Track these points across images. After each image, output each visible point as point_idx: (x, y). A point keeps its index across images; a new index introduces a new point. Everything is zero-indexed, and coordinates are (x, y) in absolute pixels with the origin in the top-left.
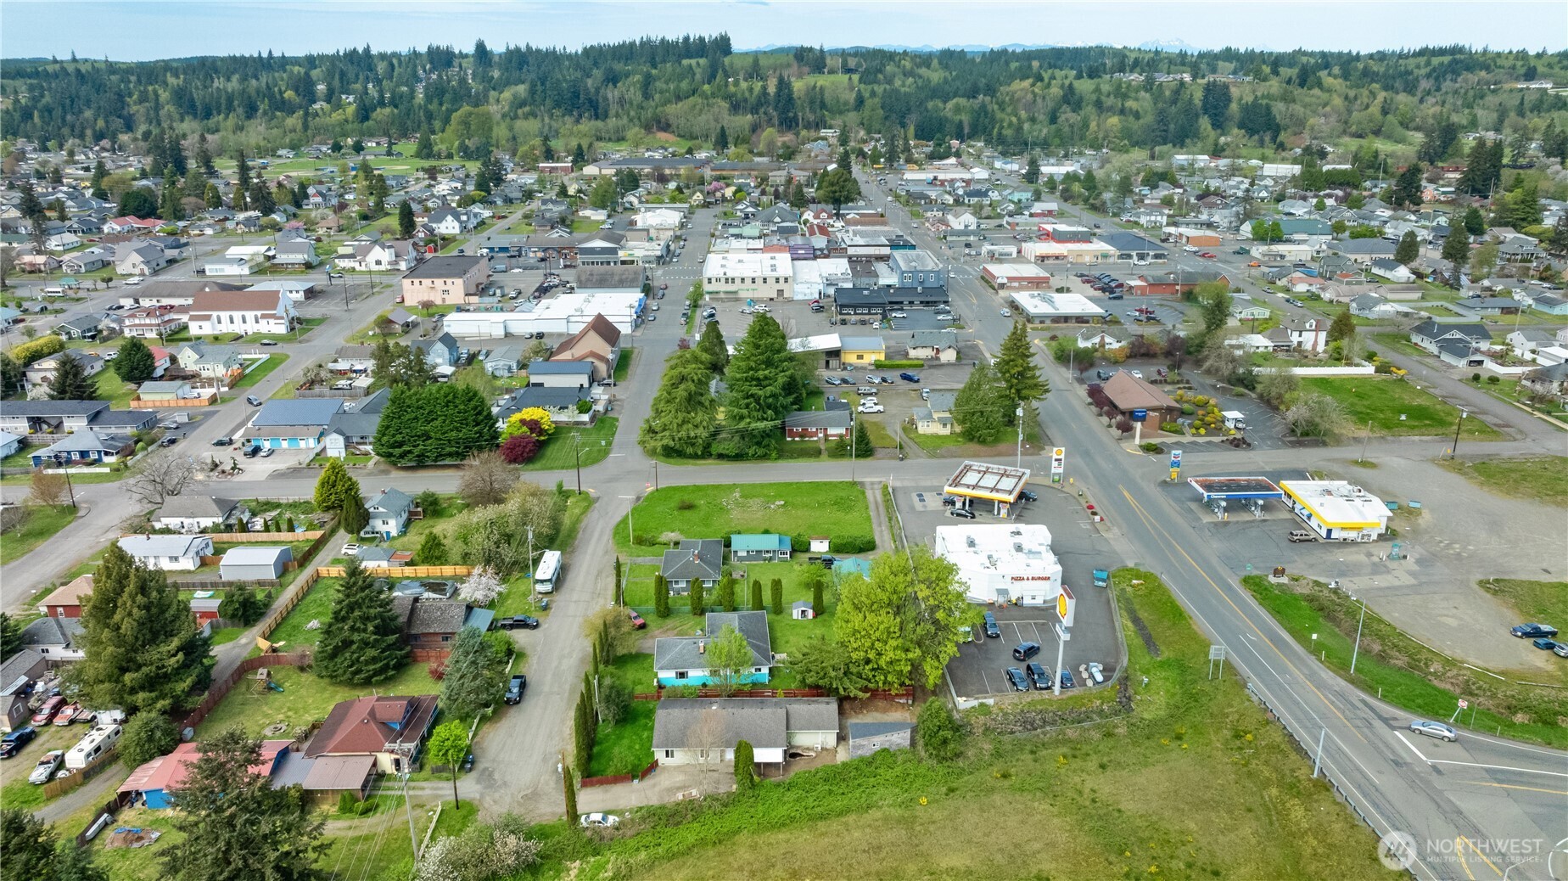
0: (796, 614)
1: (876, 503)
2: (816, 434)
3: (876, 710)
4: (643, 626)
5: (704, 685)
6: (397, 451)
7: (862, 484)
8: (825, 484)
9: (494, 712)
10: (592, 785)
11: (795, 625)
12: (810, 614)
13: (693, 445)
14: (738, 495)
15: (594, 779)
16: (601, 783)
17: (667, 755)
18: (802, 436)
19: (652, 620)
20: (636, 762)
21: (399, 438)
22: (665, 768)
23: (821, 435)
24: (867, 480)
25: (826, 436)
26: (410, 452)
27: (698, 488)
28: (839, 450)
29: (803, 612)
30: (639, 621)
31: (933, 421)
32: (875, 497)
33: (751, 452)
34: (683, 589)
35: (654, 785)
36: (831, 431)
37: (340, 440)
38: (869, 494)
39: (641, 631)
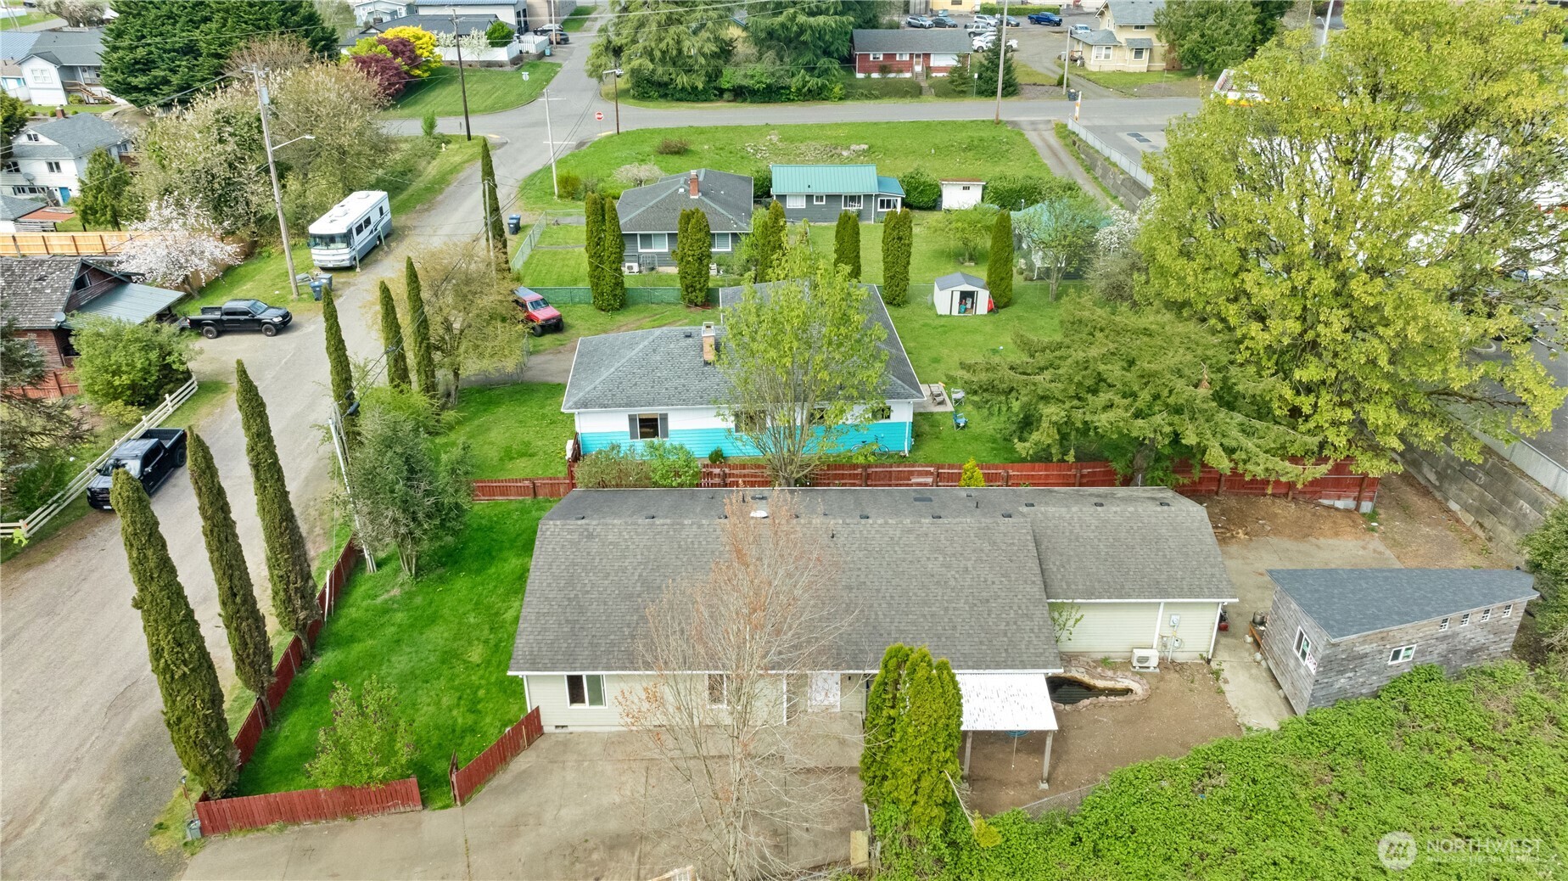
0: (944, 301)
1: (1050, 147)
2: (909, 66)
3: (1276, 532)
4: (555, 326)
5: (717, 457)
6: (140, 80)
7: (1014, 124)
8: (943, 124)
9: (39, 538)
10: (250, 823)
11: (945, 326)
12: (983, 299)
13: (689, 71)
14: (775, 139)
15: (255, 802)
16: (290, 815)
17: (576, 694)
18: (884, 69)
19: (581, 317)
20: (461, 718)
21: (141, 52)
22: (568, 743)
23: (918, 68)
24: (1021, 118)
25: (929, 69)
26: (166, 82)
27: (701, 131)
28: (956, 86)
29: (965, 296)
30: (543, 314)
31: (1118, 46)
32: (1044, 140)
33: (795, 83)
34: (663, 259)
35: (514, 828)
36: (935, 61)
37: (52, 74)
38: (1032, 136)
39: (548, 340)
